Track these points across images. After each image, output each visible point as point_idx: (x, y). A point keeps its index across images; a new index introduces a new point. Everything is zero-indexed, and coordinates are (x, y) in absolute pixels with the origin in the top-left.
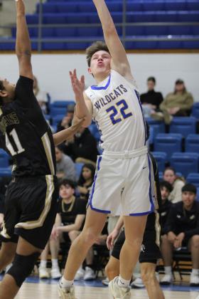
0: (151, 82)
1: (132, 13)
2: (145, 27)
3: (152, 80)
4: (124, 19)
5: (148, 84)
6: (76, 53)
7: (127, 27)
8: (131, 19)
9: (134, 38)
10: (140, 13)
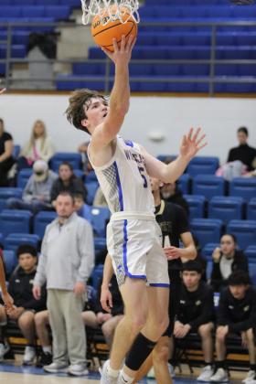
0: (242, 133)
1: (222, 48)
2: (238, 65)
3: (244, 131)
4: (213, 54)
5: (239, 136)
6: (152, 95)
7: (216, 65)
8: (221, 55)
9: (224, 79)
10: (233, 48)
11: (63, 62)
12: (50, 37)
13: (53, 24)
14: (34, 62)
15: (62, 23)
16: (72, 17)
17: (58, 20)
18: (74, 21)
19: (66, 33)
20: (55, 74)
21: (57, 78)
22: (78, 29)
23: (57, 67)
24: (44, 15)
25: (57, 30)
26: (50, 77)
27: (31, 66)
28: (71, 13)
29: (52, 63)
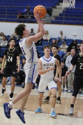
11: (53, 17)
12: (51, 11)
13: (51, 8)
14: (46, 16)
15: (53, 8)
16: (56, 6)
17: (52, 7)
18: (56, 7)
19: (54, 10)
20: (51, 19)
21: (52, 20)
22: (57, 9)
23: (52, 18)
24: (49, 5)
25: (52, 9)
26: (50, 20)
27: (46, 17)
28: (55, 5)
29: (51, 17)
